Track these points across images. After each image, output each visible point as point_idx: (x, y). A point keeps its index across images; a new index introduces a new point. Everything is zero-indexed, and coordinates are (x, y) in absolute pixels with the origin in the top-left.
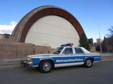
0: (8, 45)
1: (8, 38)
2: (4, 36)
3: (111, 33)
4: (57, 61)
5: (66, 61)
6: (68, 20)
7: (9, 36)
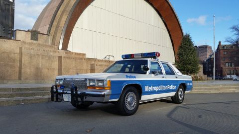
0: (43, 55)
1: (37, 39)
2: (30, 34)
3: (237, 36)
4: (147, 89)
5: (157, 88)
6: (151, 4)
7: (39, 35)
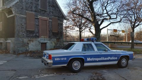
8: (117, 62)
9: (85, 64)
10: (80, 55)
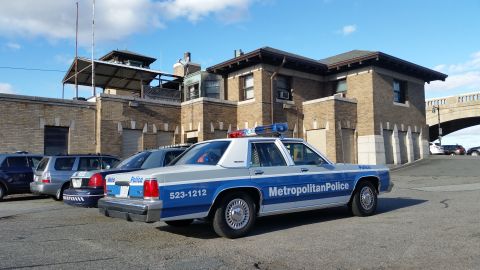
8: (349, 197)
9: (261, 207)
10: (248, 177)
